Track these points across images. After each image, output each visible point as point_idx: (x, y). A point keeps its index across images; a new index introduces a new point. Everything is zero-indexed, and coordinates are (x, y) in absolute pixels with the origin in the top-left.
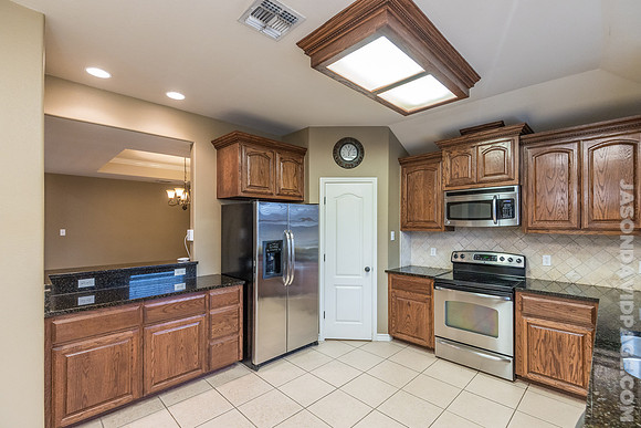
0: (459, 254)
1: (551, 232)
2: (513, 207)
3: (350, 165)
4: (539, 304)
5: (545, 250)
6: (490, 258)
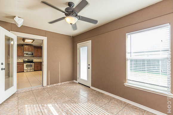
2: (33, 54)
4: (36, 63)
5: (35, 59)
6: (29, 60)
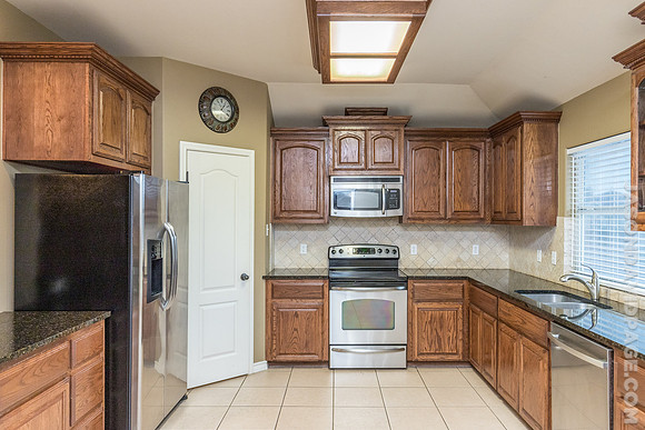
0: (337, 249)
1: (425, 222)
2: (399, 197)
3: (224, 128)
4: (427, 289)
5: (413, 240)
6: (368, 251)
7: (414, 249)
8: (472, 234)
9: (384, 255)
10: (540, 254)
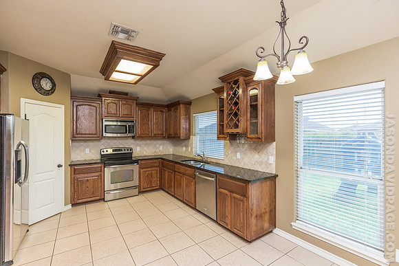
0: (105, 150)
2: (134, 128)
3: (48, 93)
4: (146, 163)
5: (138, 145)
6: (119, 150)
7: (138, 149)
8: (160, 142)
9: (126, 152)
10: (184, 148)
